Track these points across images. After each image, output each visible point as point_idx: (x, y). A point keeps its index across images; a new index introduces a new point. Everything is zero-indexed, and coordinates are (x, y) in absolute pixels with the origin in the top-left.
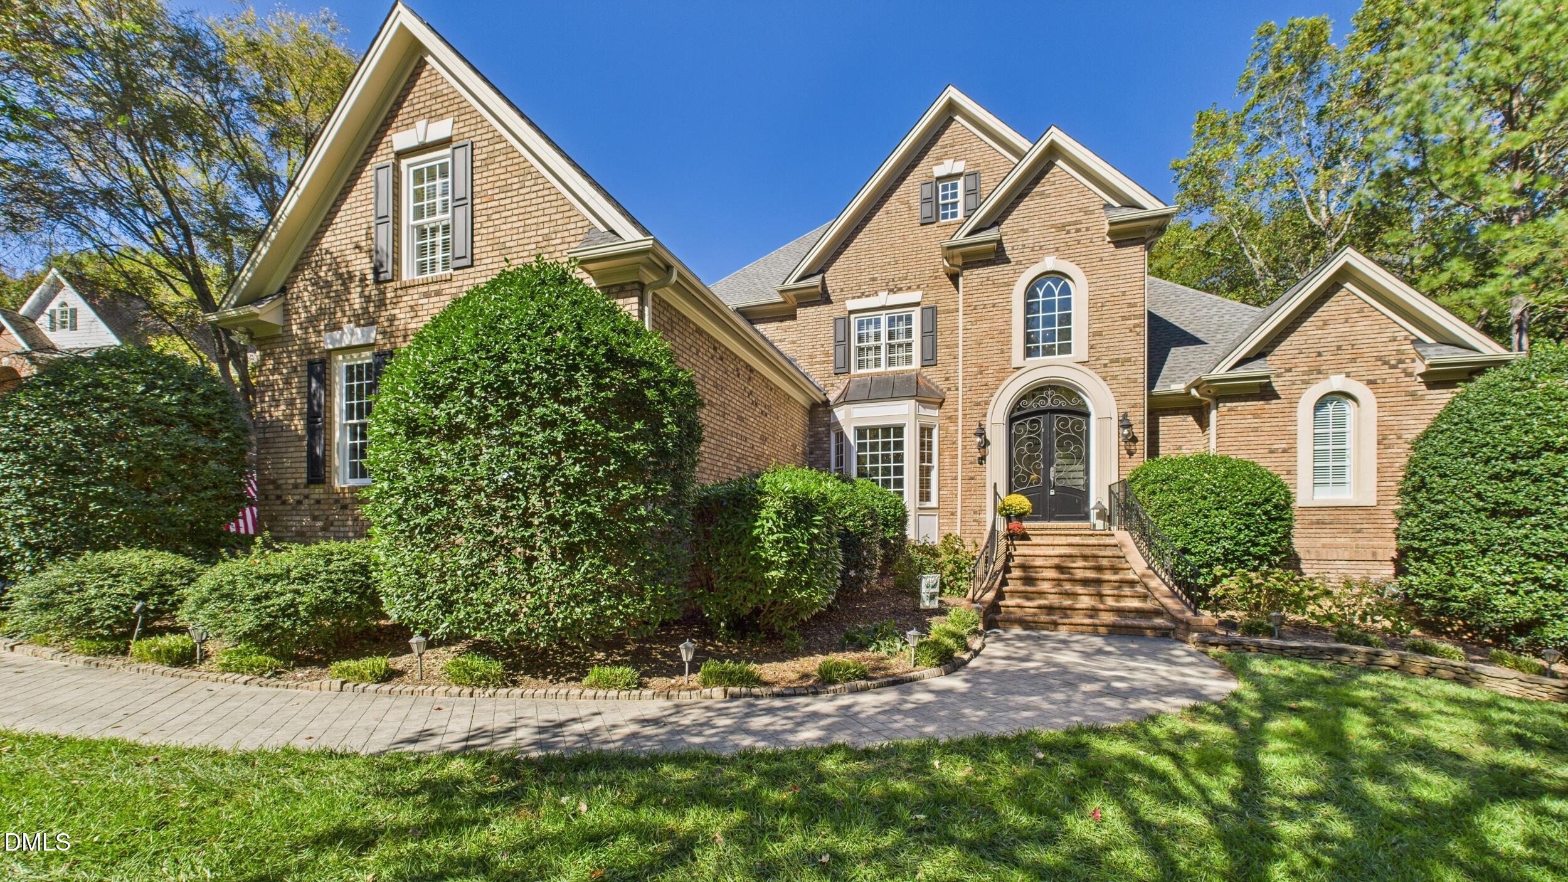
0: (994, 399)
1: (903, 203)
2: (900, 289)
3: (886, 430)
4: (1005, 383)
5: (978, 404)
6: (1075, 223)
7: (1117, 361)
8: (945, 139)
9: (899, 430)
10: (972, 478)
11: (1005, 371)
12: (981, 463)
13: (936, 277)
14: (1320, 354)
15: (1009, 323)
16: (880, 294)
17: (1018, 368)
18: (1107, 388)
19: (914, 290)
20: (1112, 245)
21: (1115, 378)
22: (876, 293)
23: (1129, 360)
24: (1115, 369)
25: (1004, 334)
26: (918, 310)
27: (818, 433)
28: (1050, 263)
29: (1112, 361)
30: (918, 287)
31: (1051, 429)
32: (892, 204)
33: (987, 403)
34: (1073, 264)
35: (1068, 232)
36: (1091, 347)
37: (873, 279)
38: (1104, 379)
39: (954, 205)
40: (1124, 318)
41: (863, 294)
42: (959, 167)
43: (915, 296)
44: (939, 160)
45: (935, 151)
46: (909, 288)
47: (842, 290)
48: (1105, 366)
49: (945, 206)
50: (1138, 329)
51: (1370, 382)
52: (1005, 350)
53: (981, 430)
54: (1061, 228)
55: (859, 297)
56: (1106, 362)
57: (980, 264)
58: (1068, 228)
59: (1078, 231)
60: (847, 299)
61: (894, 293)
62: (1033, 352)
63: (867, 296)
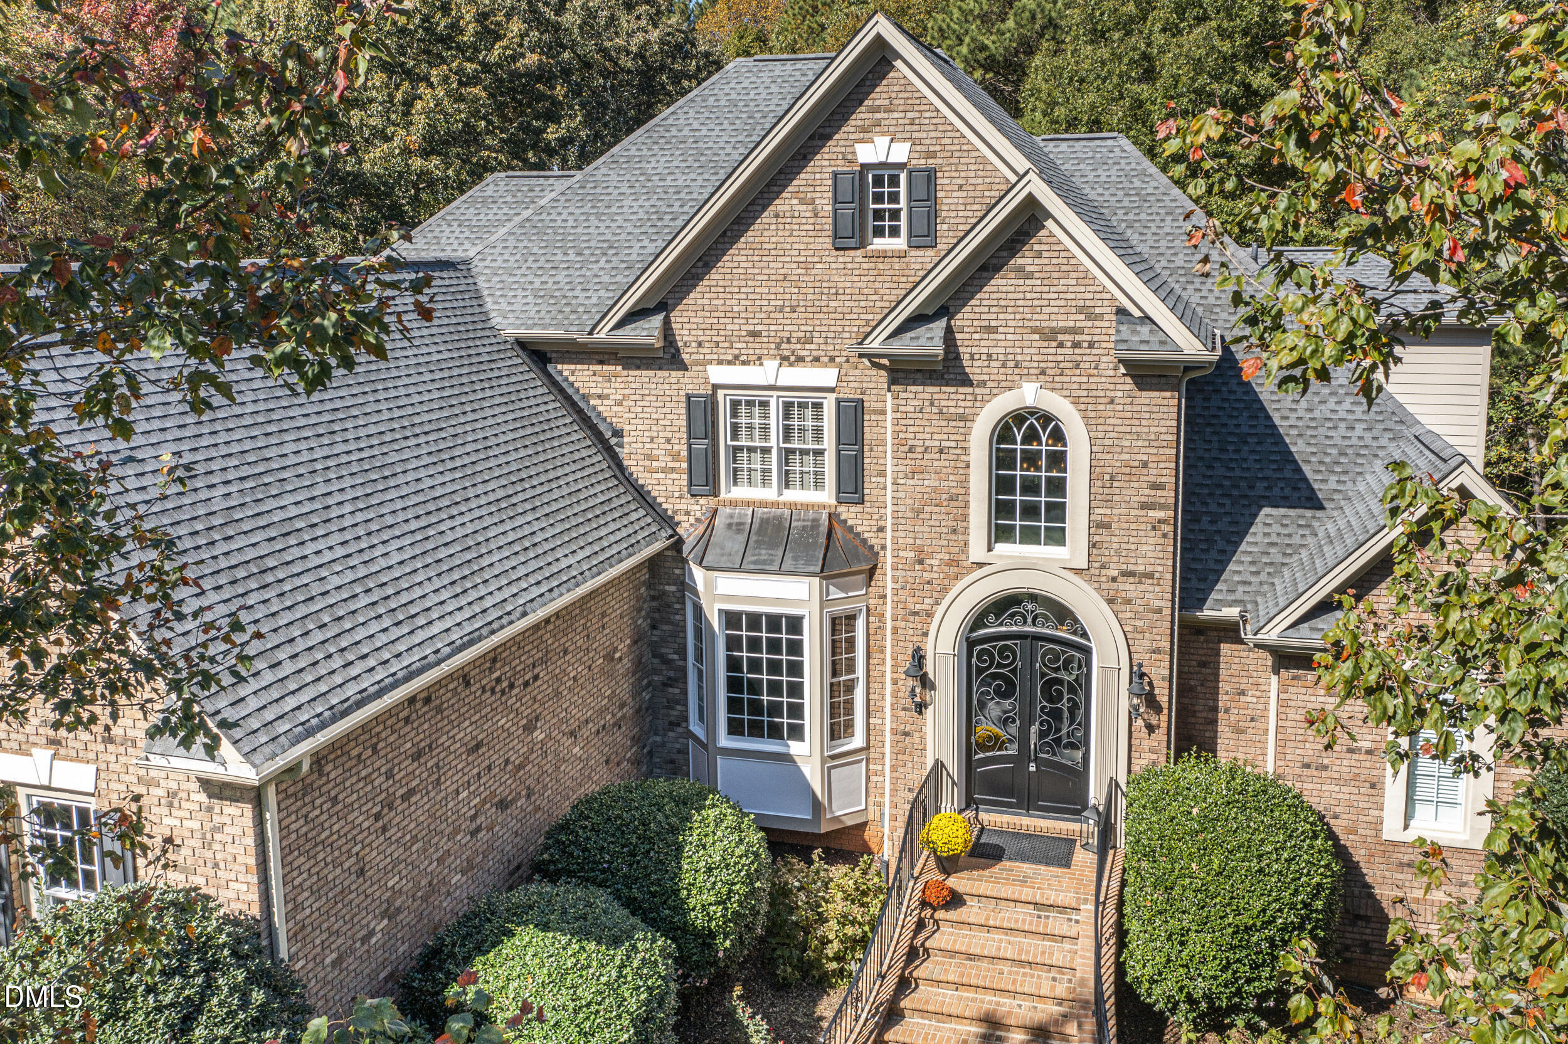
0: (940, 610)
1: (802, 202)
2: (801, 359)
3: (774, 622)
4: (960, 585)
5: (916, 614)
6: (1074, 331)
7: (1132, 574)
8: (877, 97)
9: (795, 623)
10: (906, 734)
11: (958, 567)
12: (919, 713)
15: (964, 483)
16: (767, 363)
17: (981, 565)
18: (1111, 616)
19: (824, 365)
20: (1129, 380)
21: (1126, 602)
22: (759, 360)
23: (1150, 576)
24: (1128, 587)
25: (958, 500)
26: (832, 397)
27: (664, 593)
28: (1030, 394)
29: (1125, 574)
30: (832, 359)
31: (1032, 665)
32: (786, 202)
33: (929, 615)
34: (1065, 402)
35: (1061, 345)
36: (1093, 545)
37: (754, 334)
38: (1110, 601)
39: (895, 215)
40: (1144, 506)
41: (736, 357)
42: (900, 153)
43: (826, 376)
44: (866, 134)
45: (861, 117)
46: (817, 359)
47: (700, 345)
48: (1114, 579)
49: (878, 215)
50: (1166, 527)
52: (958, 530)
53: (919, 658)
54: (1050, 335)
55: (729, 363)
56: (1115, 573)
57: (919, 376)
58: (1060, 337)
59: (1076, 345)
60: (710, 362)
61: (791, 365)
62: (1002, 534)
63: (744, 363)
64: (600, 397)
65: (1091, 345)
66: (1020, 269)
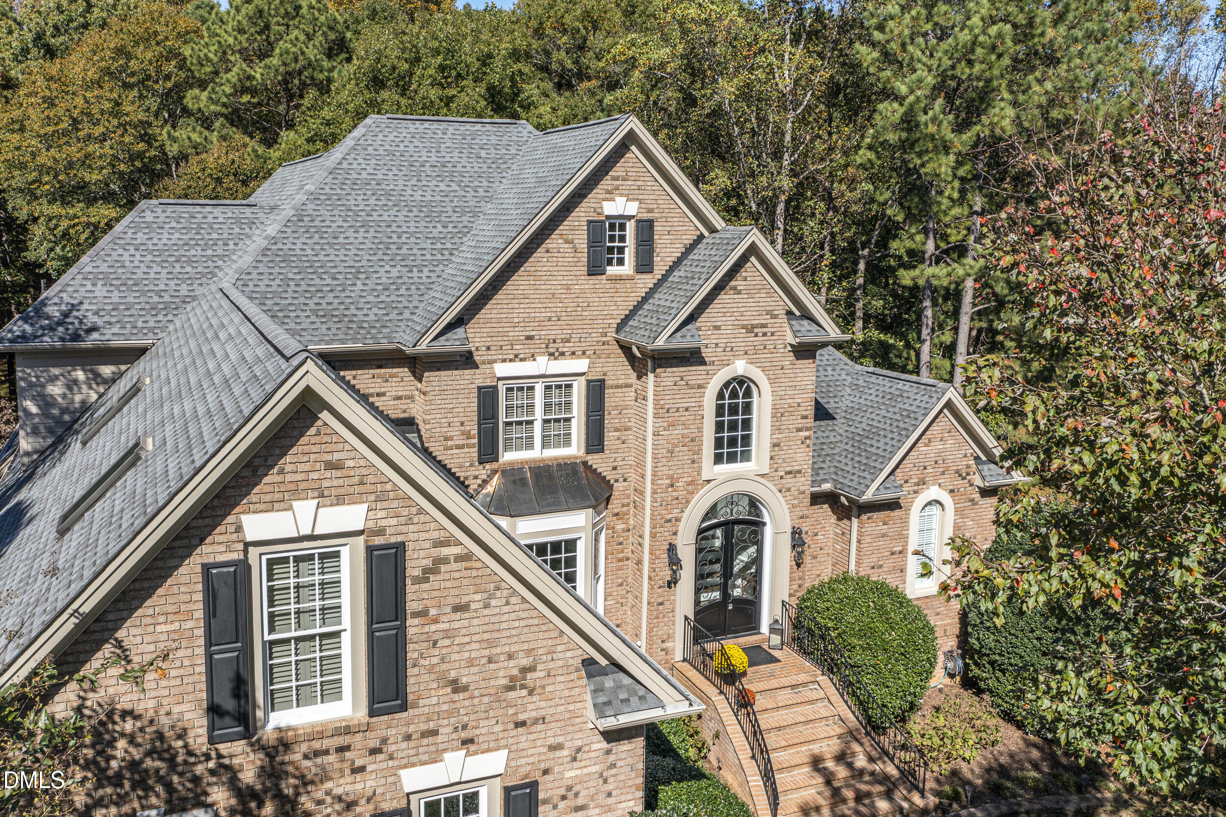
0: (685, 516)
2: (563, 354)
3: (556, 547)
4: (697, 497)
5: (669, 521)
6: (764, 326)
7: (790, 473)
8: (618, 170)
9: (571, 545)
10: (661, 604)
11: (694, 485)
12: (670, 588)
13: (604, 344)
14: (925, 468)
15: (700, 430)
16: (538, 358)
17: (709, 481)
18: (782, 500)
19: (579, 357)
20: (792, 354)
21: (789, 490)
22: (533, 357)
23: (799, 472)
24: (789, 481)
25: (695, 441)
26: (583, 379)
28: (740, 367)
29: (787, 473)
30: (583, 352)
31: (731, 541)
32: (554, 242)
33: (678, 520)
34: (759, 370)
35: (756, 335)
36: (772, 458)
37: (530, 338)
38: (780, 490)
39: (621, 250)
40: (799, 430)
41: (516, 356)
42: (632, 208)
43: (581, 365)
44: (610, 195)
45: (606, 183)
46: (573, 353)
47: (488, 348)
48: (782, 477)
49: (611, 250)
50: (808, 441)
51: (952, 491)
52: (696, 460)
53: (672, 548)
54: (751, 329)
55: (511, 360)
56: (783, 473)
57: (675, 361)
58: (756, 330)
59: (765, 334)
60: (495, 361)
61: (556, 359)
62: (718, 459)
63: (522, 360)
64: (378, 395)
65: (772, 334)
66: (734, 288)
